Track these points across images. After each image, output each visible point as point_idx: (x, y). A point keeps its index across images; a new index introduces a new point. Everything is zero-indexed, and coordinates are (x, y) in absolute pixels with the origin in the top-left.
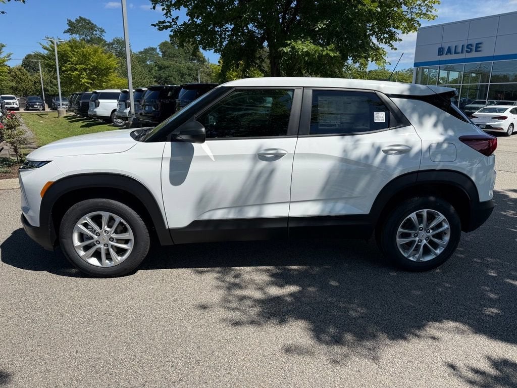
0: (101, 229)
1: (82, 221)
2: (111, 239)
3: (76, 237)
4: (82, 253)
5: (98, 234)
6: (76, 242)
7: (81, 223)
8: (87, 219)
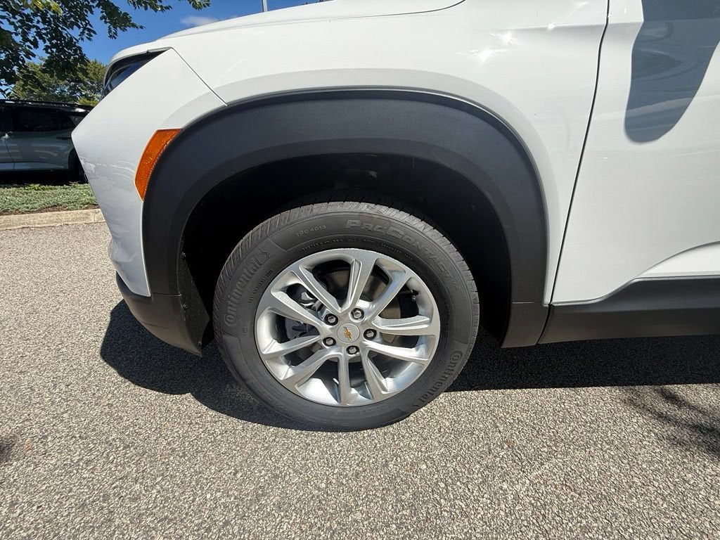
0: (341, 305)
1: (287, 280)
2: (371, 333)
3: (264, 327)
4: (284, 372)
5: (331, 319)
6: (268, 343)
7: (281, 286)
8: (300, 273)
